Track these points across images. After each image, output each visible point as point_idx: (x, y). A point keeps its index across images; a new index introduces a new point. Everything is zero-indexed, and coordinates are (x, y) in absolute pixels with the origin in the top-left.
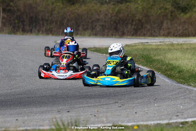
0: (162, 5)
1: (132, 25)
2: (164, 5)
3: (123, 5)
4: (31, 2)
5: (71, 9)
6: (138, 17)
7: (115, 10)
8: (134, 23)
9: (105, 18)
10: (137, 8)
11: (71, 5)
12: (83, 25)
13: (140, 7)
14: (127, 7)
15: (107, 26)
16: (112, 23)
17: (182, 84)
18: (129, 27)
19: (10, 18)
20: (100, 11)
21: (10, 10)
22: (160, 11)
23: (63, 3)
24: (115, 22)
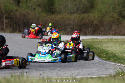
0: (111, 15)
1: (91, 27)
2: (113, 14)
3: (86, 14)
4: (24, 12)
5: (51, 17)
6: (95, 22)
7: (80, 18)
8: (93, 26)
9: (73, 23)
10: (95, 16)
11: (51, 14)
12: (59, 28)
13: (97, 16)
14: (88, 16)
15: (75, 29)
16: (78, 26)
17: (105, 60)
18: (89, 29)
19: (11, 23)
20: (70, 19)
21: (10, 17)
22: (110, 19)
23: (46, 13)
24: (80, 26)
